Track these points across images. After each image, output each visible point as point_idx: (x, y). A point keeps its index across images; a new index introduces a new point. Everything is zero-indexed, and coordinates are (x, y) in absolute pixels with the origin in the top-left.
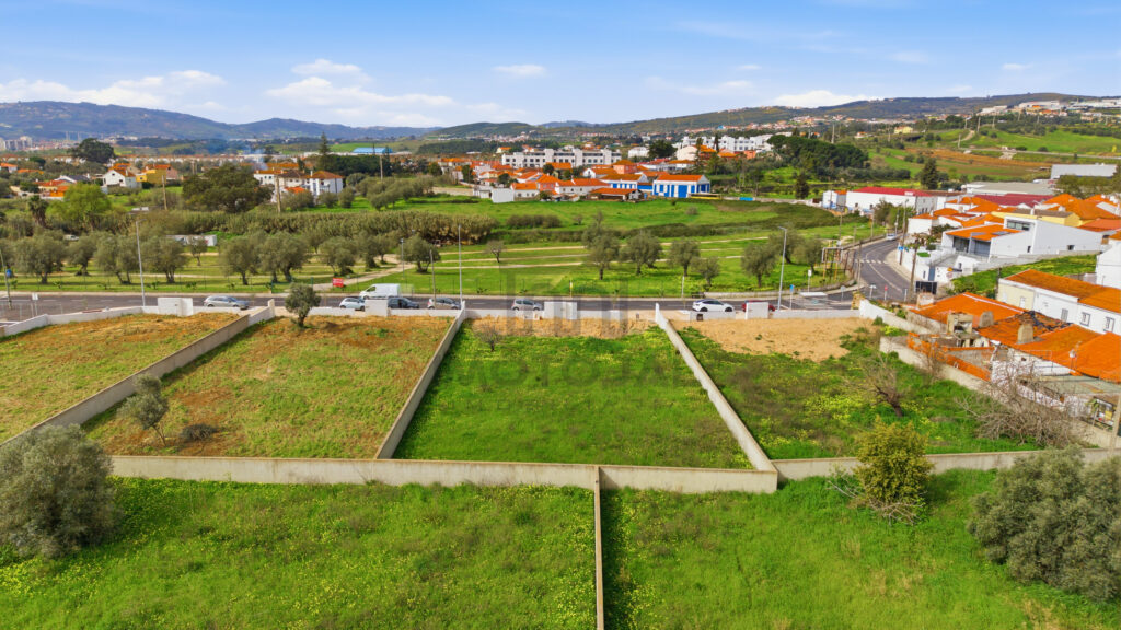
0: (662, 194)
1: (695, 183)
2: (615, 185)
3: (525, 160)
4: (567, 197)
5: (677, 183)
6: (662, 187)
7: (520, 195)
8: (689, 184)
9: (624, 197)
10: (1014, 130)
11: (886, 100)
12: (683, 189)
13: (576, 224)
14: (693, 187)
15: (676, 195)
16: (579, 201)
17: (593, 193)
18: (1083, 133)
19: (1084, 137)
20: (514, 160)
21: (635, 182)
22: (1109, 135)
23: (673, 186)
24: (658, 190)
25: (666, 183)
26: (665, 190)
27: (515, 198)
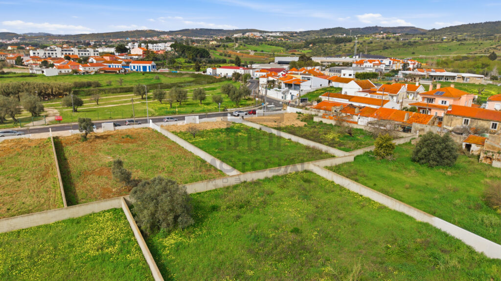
0: (134, 70)
1: (150, 65)
2: (110, 66)
3: (45, 53)
4: (87, 72)
5: (142, 65)
6: (134, 67)
7: (60, 71)
8: (147, 65)
9: (118, 72)
10: (249, 43)
11: (196, 29)
12: (145, 68)
13: (108, 85)
14: (149, 67)
15: (142, 70)
16: (95, 74)
17: (101, 70)
18: (271, 45)
19: (272, 46)
20: (38, 54)
21: (120, 65)
22: (279, 46)
23: (140, 66)
24: (132, 68)
25: (136, 65)
26: (136, 68)
27: (59, 74)
